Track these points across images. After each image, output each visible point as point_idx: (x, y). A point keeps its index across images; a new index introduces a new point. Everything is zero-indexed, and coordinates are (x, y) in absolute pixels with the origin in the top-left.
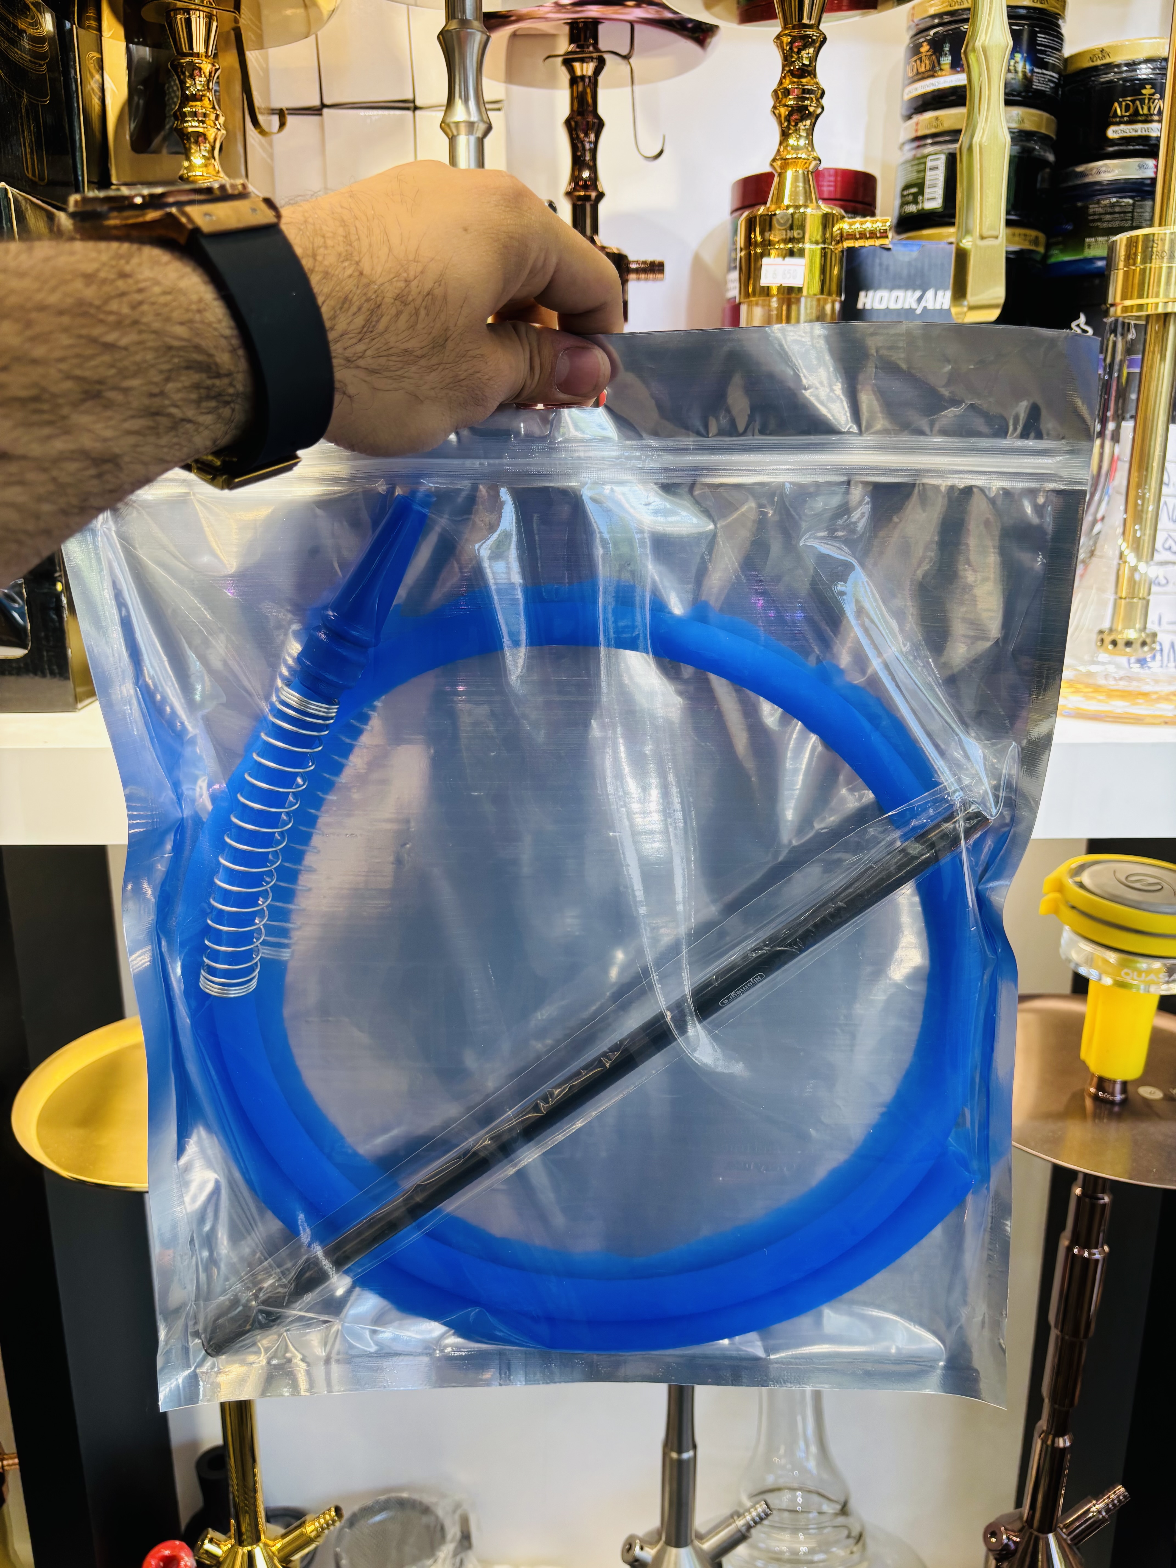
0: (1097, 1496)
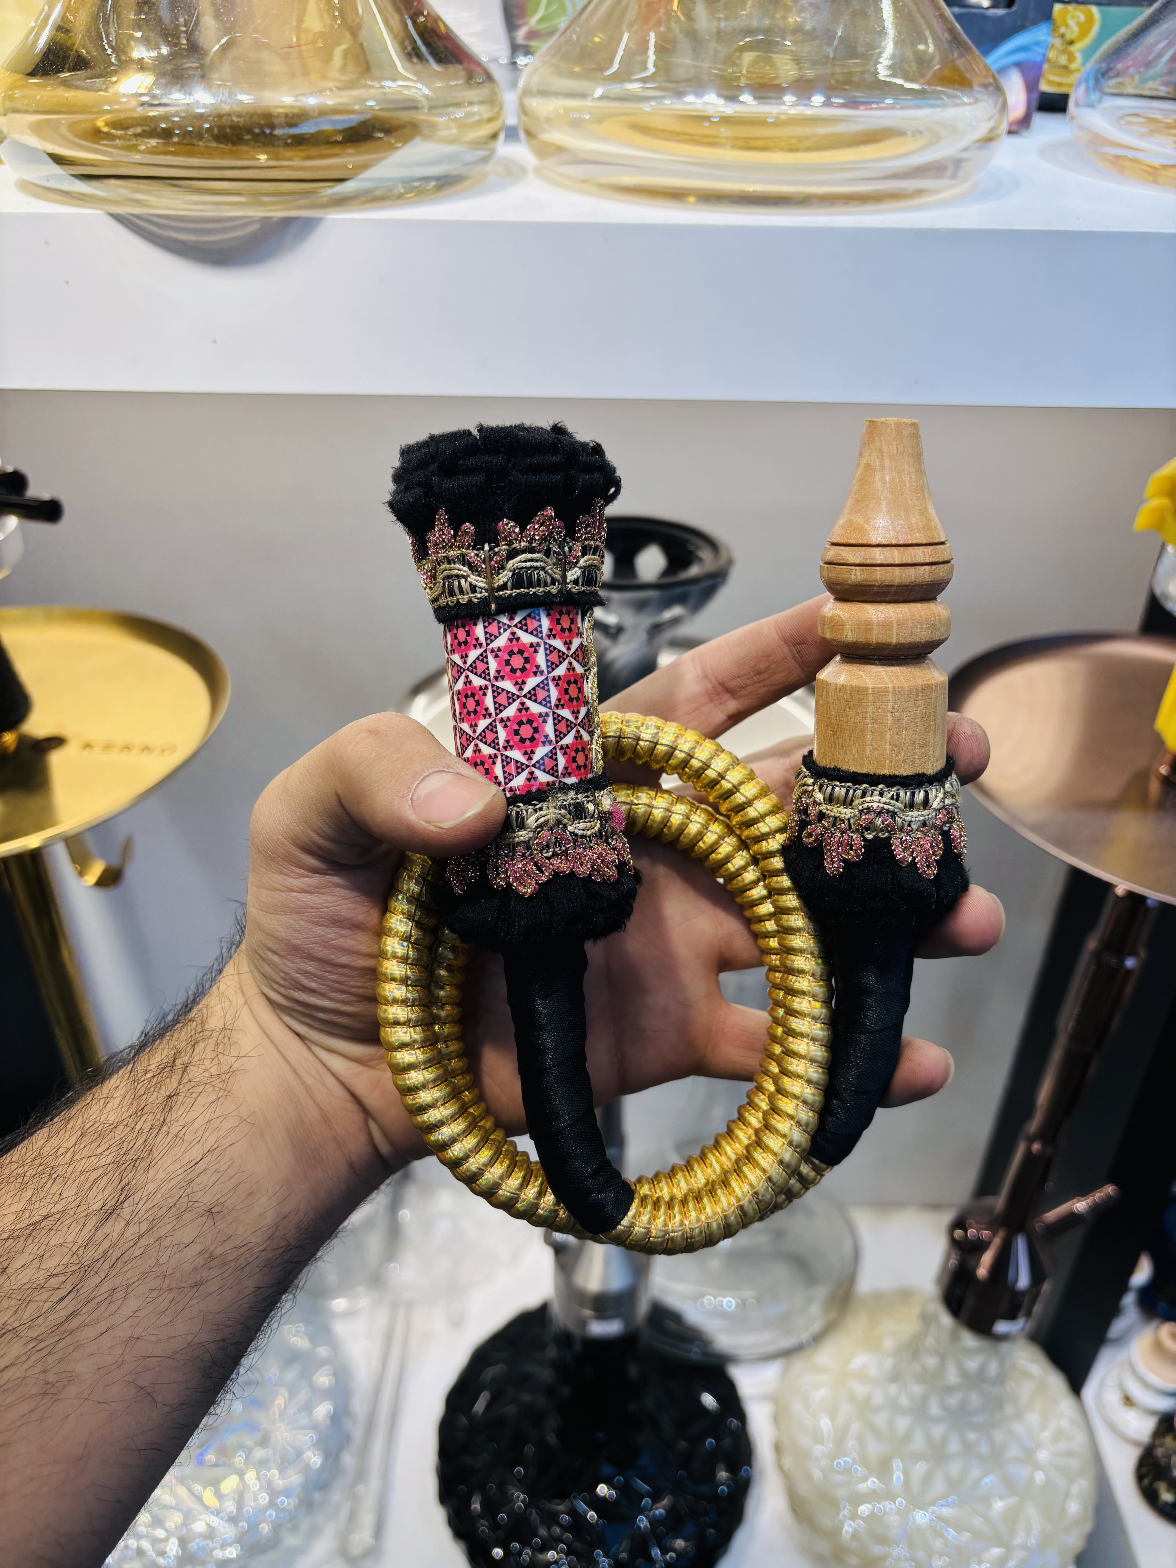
0: (1083, 1193)
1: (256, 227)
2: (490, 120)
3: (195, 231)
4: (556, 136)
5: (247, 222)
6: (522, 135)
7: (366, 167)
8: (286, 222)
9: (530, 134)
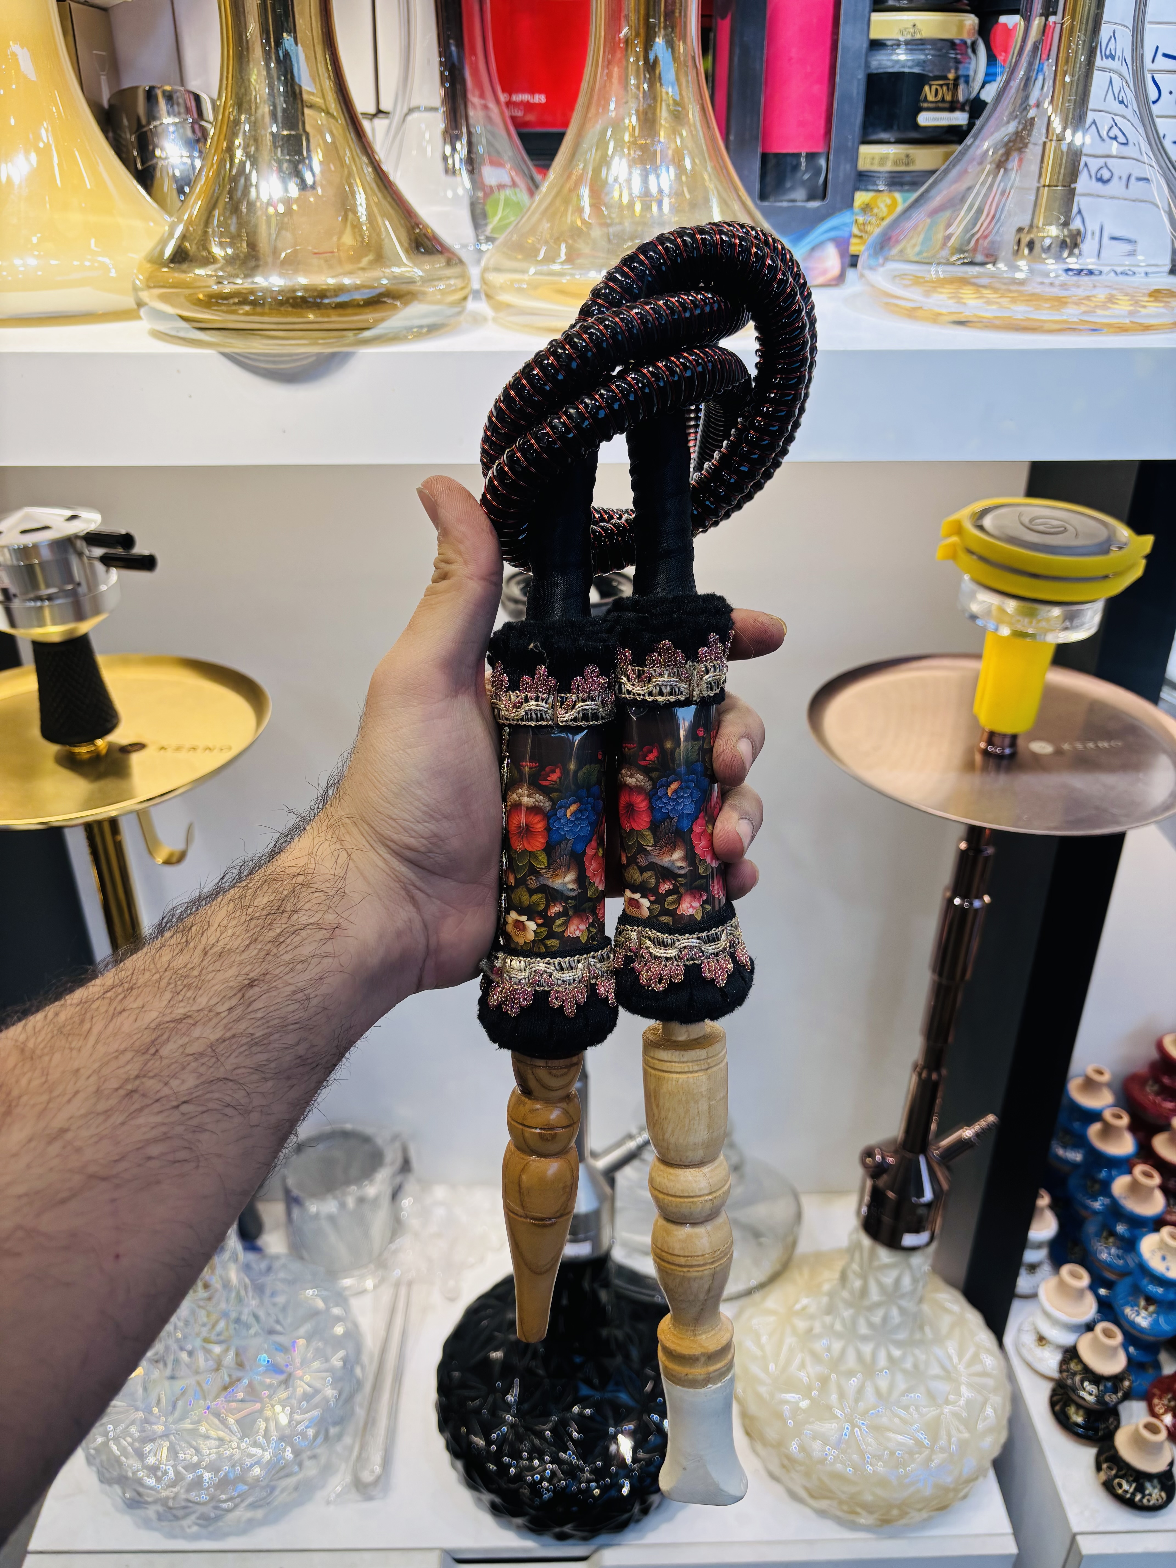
0: (970, 1123)
1: (314, 358)
2: (462, 289)
3: (274, 362)
4: (505, 297)
5: (307, 356)
6: (483, 297)
7: (383, 320)
8: (333, 355)
9: (488, 297)
